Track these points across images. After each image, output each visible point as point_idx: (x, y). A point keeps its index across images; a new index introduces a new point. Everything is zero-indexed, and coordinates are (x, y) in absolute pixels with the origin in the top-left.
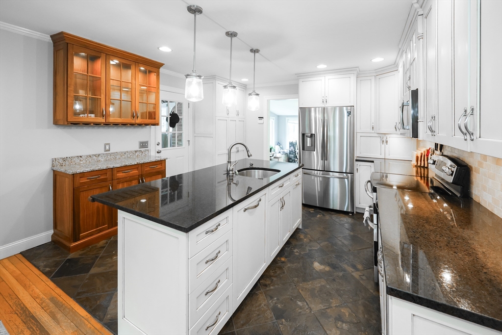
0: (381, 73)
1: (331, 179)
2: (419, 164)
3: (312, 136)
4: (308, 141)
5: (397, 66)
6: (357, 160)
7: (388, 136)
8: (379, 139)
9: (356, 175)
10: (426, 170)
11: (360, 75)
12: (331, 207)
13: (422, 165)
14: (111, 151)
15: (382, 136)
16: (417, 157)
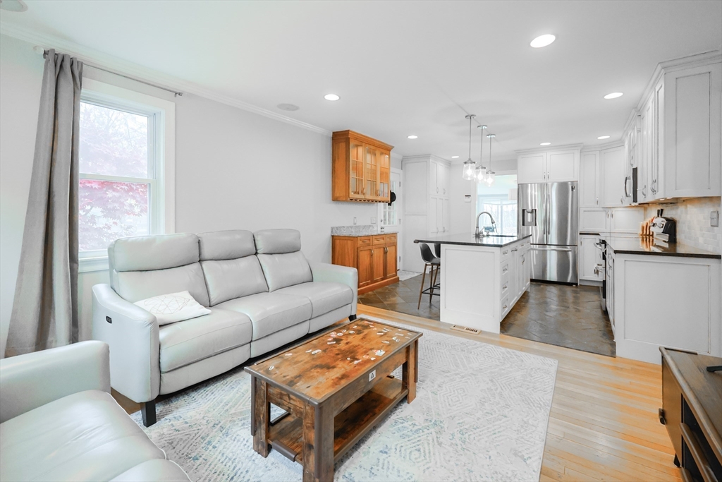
0: (605, 148)
1: (548, 252)
2: (645, 233)
3: (533, 211)
4: (529, 217)
5: (623, 142)
6: (580, 234)
7: (614, 210)
8: (604, 214)
9: (580, 248)
10: (651, 237)
11: (584, 150)
12: (548, 279)
13: (648, 233)
14: (357, 225)
15: (607, 210)
16: (643, 228)
